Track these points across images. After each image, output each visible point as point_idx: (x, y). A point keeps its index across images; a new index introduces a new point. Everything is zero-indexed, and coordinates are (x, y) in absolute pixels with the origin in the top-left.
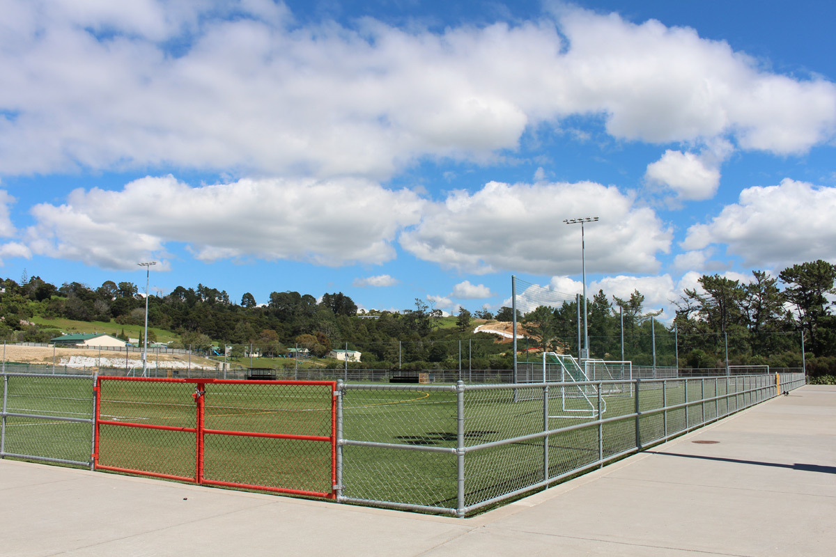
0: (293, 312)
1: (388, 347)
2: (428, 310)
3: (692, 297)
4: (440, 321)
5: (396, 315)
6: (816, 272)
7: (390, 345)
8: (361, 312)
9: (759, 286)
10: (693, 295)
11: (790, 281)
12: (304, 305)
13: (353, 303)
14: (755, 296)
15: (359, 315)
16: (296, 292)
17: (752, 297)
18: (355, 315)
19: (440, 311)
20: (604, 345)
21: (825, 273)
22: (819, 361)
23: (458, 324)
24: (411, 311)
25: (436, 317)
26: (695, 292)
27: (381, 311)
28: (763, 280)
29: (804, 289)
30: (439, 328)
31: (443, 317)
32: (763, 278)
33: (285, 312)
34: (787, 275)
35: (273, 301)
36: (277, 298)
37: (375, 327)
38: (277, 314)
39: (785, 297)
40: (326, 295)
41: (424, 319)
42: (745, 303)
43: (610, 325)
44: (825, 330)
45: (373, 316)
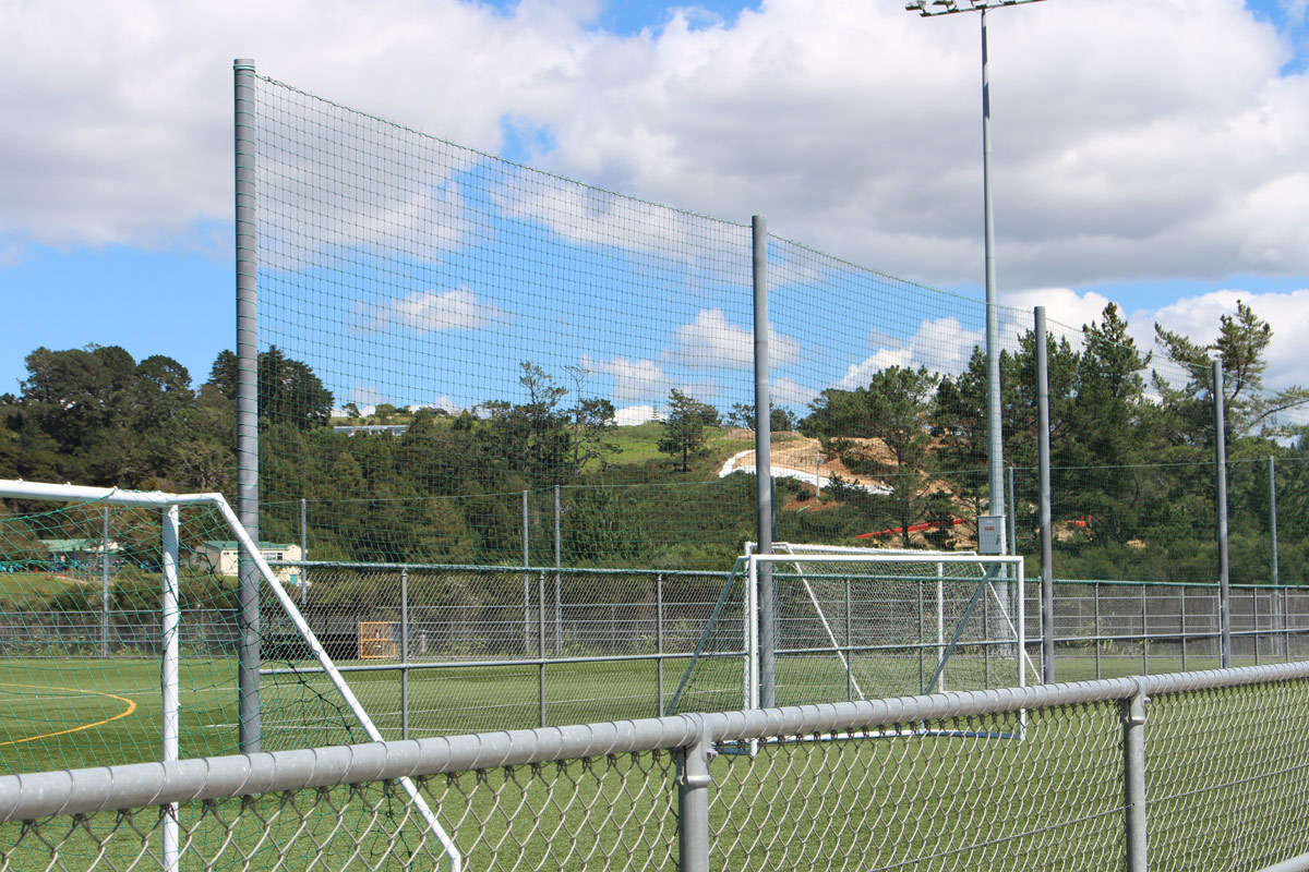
0: (109, 415)
1: (420, 529)
2: (565, 404)
4: (607, 440)
5: (463, 423)
7: (428, 522)
8: (345, 415)
12: (147, 392)
13: (319, 382)
15: (339, 424)
16: (117, 349)
18: (325, 422)
19: (606, 404)
20: (1117, 505)
23: (666, 447)
24: (506, 405)
25: (592, 426)
27: (414, 409)
30: (605, 464)
31: (615, 427)
33: (79, 418)
35: (37, 379)
36: (52, 369)
37: (389, 462)
38: (54, 425)
40: (227, 356)
41: (549, 433)
43: (1142, 432)
45: (385, 427)
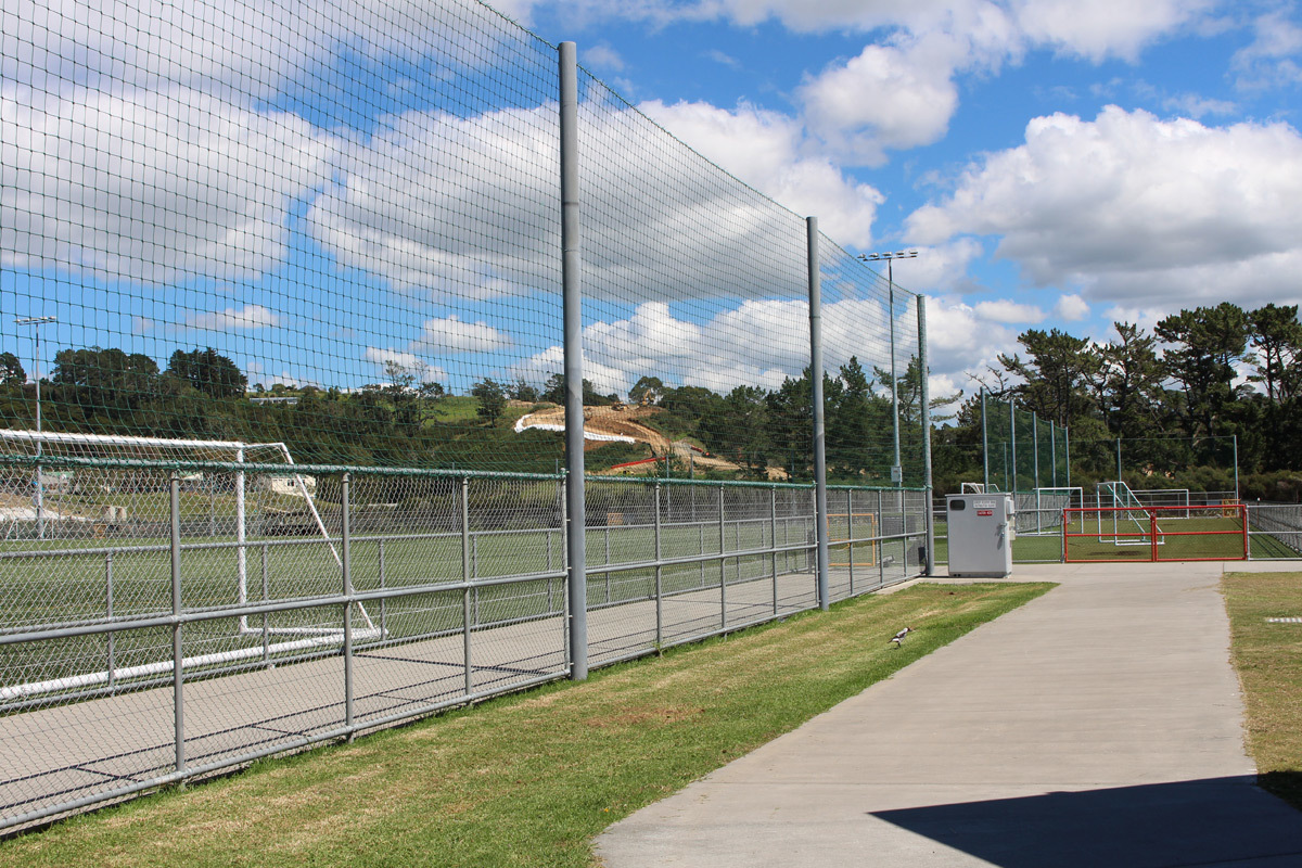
2: (414, 386)
3: (1012, 369)
4: (438, 407)
5: (332, 396)
6: (1220, 326)
8: (255, 391)
9: (1125, 349)
10: (1013, 365)
11: (1172, 339)
13: (238, 370)
14: (1114, 366)
15: (252, 396)
16: (116, 349)
17: (1109, 366)
18: (242, 395)
19: (438, 385)
21: (1236, 326)
22: (1251, 481)
23: (482, 412)
24: (377, 387)
25: (430, 399)
26: (1017, 359)
27: (299, 388)
28: (1131, 340)
29: (1196, 352)
30: (436, 422)
32: (1132, 335)
34: (1167, 329)
35: (63, 369)
36: (72, 363)
37: (291, 421)
39: (1164, 368)
40: (179, 354)
41: (404, 403)
42: (1097, 378)
43: (873, 419)
44: (1235, 425)
45: (282, 399)
